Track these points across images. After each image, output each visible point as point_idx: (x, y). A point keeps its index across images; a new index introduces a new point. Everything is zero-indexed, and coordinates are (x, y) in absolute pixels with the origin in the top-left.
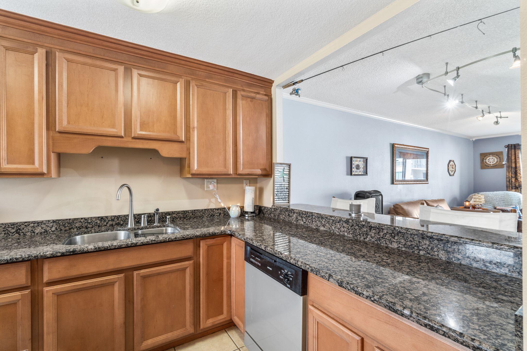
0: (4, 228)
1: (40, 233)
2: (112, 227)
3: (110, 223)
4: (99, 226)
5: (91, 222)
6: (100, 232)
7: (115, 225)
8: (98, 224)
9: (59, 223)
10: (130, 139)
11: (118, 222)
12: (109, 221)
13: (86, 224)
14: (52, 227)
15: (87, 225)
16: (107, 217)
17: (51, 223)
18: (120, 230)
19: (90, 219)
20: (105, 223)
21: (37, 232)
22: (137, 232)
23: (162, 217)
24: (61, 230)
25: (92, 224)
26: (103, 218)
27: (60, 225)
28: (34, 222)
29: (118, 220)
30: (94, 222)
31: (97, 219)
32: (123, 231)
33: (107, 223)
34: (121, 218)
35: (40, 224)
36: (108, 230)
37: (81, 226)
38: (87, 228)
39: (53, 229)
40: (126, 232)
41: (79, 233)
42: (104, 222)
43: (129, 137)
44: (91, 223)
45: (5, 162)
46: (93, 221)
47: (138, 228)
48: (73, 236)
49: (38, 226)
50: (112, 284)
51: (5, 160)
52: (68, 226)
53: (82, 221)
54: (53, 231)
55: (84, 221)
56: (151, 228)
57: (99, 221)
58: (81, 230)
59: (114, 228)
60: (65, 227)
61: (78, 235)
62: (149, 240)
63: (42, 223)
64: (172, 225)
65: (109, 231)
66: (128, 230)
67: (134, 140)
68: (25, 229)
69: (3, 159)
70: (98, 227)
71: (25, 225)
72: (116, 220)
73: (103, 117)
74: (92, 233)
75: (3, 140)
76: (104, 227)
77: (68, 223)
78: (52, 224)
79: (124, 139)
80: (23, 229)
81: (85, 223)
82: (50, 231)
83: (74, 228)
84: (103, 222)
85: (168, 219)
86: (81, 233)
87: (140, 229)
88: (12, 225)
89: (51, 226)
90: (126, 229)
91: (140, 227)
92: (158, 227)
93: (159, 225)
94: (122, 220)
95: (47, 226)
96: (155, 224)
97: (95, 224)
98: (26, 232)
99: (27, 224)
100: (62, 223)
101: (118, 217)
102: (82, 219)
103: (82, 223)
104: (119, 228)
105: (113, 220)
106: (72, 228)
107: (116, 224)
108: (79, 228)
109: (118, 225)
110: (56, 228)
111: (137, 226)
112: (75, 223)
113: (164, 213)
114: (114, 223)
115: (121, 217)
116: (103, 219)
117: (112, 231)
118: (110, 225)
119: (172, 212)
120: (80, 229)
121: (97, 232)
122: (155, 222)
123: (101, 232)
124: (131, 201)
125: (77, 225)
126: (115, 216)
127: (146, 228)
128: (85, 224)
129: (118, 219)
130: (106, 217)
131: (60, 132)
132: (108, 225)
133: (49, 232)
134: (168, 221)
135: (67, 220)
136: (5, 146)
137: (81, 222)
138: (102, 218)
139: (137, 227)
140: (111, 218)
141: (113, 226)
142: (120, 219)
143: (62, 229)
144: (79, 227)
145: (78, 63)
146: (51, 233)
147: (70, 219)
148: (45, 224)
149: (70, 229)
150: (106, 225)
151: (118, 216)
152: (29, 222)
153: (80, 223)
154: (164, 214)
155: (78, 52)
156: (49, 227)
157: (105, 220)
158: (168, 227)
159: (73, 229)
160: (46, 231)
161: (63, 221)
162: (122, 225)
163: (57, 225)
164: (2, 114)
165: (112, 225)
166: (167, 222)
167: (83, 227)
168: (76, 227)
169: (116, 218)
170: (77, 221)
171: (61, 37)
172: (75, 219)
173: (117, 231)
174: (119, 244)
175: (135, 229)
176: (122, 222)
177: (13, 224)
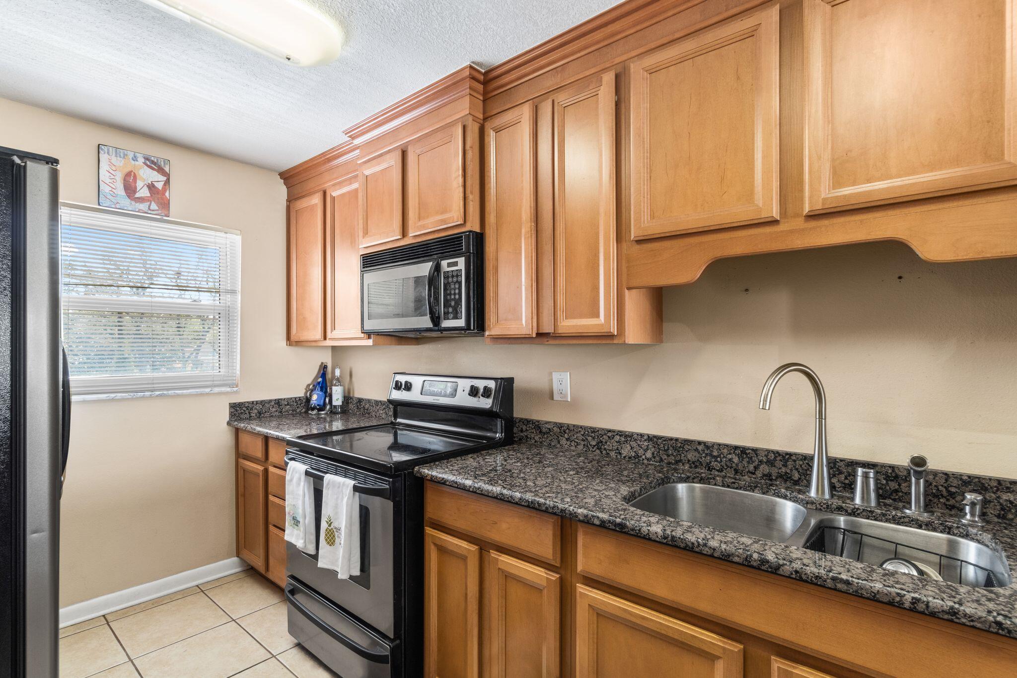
0: (583, 435)
1: (629, 458)
2: (768, 484)
3: (765, 469)
4: (736, 471)
5: (719, 456)
6: (734, 488)
7: (777, 478)
8: (734, 465)
9: (659, 445)
10: (800, 223)
11: (786, 473)
12: (761, 462)
13: (709, 458)
14: (647, 449)
15: (710, 462)
16: (755, 450)
17: (645, 440)
18: (785, 497)
19: (716, 447)
20: (751, 467)
21: (624, 455)
22: (831, 521)
23: (948, 491)
24: (661, 460)
25: (721, 461)
26: (747, 451)
27: (659, 449)
28: (620, 433)
29: (785, 466)
30: (724, 457)
31: (732, 452)
32: (794, 501)
33: (756, 468)
34: (794, 461)
35: (629, 439)
36: (756, 487)
37: (698, 460)
38: (709, 468)
39: (649, 454)
40: (802, 507)
41: (688, 477)
42: (748, 462)
43: (797, 215)
44: (719, 459)
45: (563, 316)
46: (722, 453)
47: (840, 509)
48: (674, 482)
49: (626, 441)
50: (708, 657)
51: (563, 311)
52: (672, 455)
53: (700, 448)
54: (648, 460)
55: (704, 450)
56: (887, 521)
57: (737, 459)
58: (698, 470)
59: (771, 485)
60: (668, 456)
61: (685, 480)
62: (822, 572)
63: (631, 437)
64: (987, 537)
65: (756, 491)
66: (807, 503)
67: (813, 224)
68: (608, 443)
69: (560, 310)
70: (733, 472)
71: (609, 437)
72: (779, 464)
73: (723, 179)
74: (715, 485)
75: (560, 276)
76: (749, 477)
77: (673, 447)
78: (646, 444)
79: (782, 227)
80: (606, 443)
81: (707, 454)
82: (644, 457)
83: (683, 461)
84: (745, 463)
85: (973, 504)
86: (693, 479)
87: (846, 511)
88: (592, 433)
89: (646, 447)
90: (802, 500)
91: (849, 506)
92: (920, 527)
93: (925, 517)
94: (797, 469)
95: (639, 445)
96: (907, 511)
97: (728, 464)
98: (609, 450)
99: (611, 434)
100: (662, 446)
101: (786, 457)
102: (700, 443)
103: (699, 453)
104: (783, 490)
105: (771, 463)
106: (680, 461)
107: (780, 476)
108: (695, 464)
109: (786, 481)
110: (653, 454)
111: (839, 497)
112: (687, 451)
113: (958, 477)
114: (774, 472)
115: (794, 458)
116: (746, 454)
117: (764, 493)
118: (764, 475)
119: (999, 482)
120: (696, 467)
121: (728, 486)
122: (910, 503)
123: (737, 488)
124: (821, 416)
125: (690, 456)
126: (778, 452)
127: (869, 514)
128: (705, 457)
129: (786, 463)
130: (753, 450)
131: (639, 242)
132: (759, 474)
133: (641, 459)
134: (973, 515)
135: (671, 439)
136: (563, 287)
137: (696, 450)
138: (743, 452)
139: (836, 502)
140: (765, 456)
141: (771, 480)
142: (790, 463)
143: (663, 458)
144: (693, 463)
145: (667, 65)
146: (645, 461)
147: (677, 440)
148: (635, 440)
149: (677, 462)
150: (754, 474)
151: (787, 454)
152: (614, 431)
153: (696, 454)
154: (955, 482)
155: (671, 38)
156: (642, 448)
157: (751, 458)
158: (967, 536)
159: (683, 464)
160: (637, 456)
161: (664, 441)
162: (796, 483)
163: (655, 447)
164: (560, 228)
165: (768, 476)
166: (968, 517)
167: (701, 464)
168: (689, 461)
169: (781, 460)
170: (690, 447)
171: (639, 28)
172: (687, 442)
173: (778, 496)
174: (724, 546)
175: (828, 508)
176: (796, 476)
177: (594, 430)
